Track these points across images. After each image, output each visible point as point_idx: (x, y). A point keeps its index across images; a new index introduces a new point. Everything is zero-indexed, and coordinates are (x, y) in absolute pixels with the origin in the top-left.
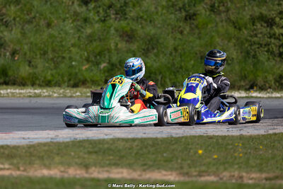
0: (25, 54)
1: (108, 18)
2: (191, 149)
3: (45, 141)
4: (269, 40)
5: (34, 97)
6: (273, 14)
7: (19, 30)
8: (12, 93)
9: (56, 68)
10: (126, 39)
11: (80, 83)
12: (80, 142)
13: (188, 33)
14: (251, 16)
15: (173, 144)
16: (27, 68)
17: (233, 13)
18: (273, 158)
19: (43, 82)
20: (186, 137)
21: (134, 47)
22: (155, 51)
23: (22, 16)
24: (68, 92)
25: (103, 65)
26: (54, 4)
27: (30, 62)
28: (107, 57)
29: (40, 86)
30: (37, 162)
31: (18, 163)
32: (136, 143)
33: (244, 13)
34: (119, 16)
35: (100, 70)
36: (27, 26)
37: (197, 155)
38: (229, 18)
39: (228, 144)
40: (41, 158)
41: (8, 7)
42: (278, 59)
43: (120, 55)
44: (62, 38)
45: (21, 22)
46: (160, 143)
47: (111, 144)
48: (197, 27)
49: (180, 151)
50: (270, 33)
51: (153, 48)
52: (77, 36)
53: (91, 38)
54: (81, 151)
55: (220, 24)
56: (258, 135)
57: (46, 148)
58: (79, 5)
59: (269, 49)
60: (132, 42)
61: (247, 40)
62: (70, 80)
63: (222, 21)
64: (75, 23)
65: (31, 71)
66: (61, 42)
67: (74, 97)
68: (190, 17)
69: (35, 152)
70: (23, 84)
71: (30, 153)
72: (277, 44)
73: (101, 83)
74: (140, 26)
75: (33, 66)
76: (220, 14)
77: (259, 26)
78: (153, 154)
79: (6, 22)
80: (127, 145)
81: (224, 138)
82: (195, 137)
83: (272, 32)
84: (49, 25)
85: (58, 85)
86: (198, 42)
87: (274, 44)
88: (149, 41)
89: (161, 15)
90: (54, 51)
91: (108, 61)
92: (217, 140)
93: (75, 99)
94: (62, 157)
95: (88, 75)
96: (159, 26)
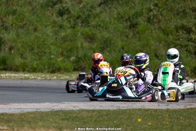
0: (19, 49)
1: (77, 25)
2: (133, 118)
3: (32, 110)
4: (188, 43)
5: (25, 79)
6: (190, 25)
7: (15, 33)
8: (9, 76)
9: (40, 59)
10: (89, 40)
11: (57, 71)
12: (56, 111)
13: (132, 37)
14: (175, 26)
15: (121, 115)
16: (20, 59)
17: (163, 24)
18: (189, 125)
19: (31, 69)
20: (130, 110)
21: (94, 46)
22: (109, 49)
23: (17, 23)
24: (48, 76)
25: (72, 58)
26: (39, 15)
27: (22, 55)
28: (75, 52)
29: (29, 72)
30: (27, 125)
31: (13, 126)
32: (95, 114)
33: (171, 24)
34: (84, 24)
35: (71, 62)
36: (20, 30)
37: (137, 122)
38: (160, 27)
39: (159, 115)
40: (29, 122)
41: (7, 16)
42: (194, 56)
43: (84, 51)
44: (44, 38)
45: (16, 27)
46: (112, 113)
47: (78, 114)
48: (138, 33)
49: (125, 119)
50: (188, 38)
51: (107, 47)
52: (54, 37)
53: (64, 39)
54: (57, 118)
55: (154, 31)
56: (180, 109)
57: (33, 116)
58: (57, 16)
59: (187, 49)
60: (93, 43)
61: (172, 43)
62: (49, 68)
63: (155, 29)
64: (54, 29)
65: (22, 61)
66: (44, 41)
67: (52, 80)
68: (133, 26)
69: (25, 118)
70: (17, 70)
71: (22, 119)
72: (193, 46)
73: (71, 70)
74: (98, 31)
75: (24, 58)
76: (154, 24)
77: (181, 33)
78: (107, 121)
79: (6, 27)
80: (89, 115)
81: (156, 110)
82: (136, 109)
83: (190, 37)
84: (35, 30)
85: (41, 71)
86: (138, 43)
87: (191, 45)
88: (105, 42)
89: (114, 24)
90: (38, 47)
91: (76, 55)
92: (151, 112)
93: (53, 81)
94: (43, 122)
95: (62, 65)
96: (112, 31)
